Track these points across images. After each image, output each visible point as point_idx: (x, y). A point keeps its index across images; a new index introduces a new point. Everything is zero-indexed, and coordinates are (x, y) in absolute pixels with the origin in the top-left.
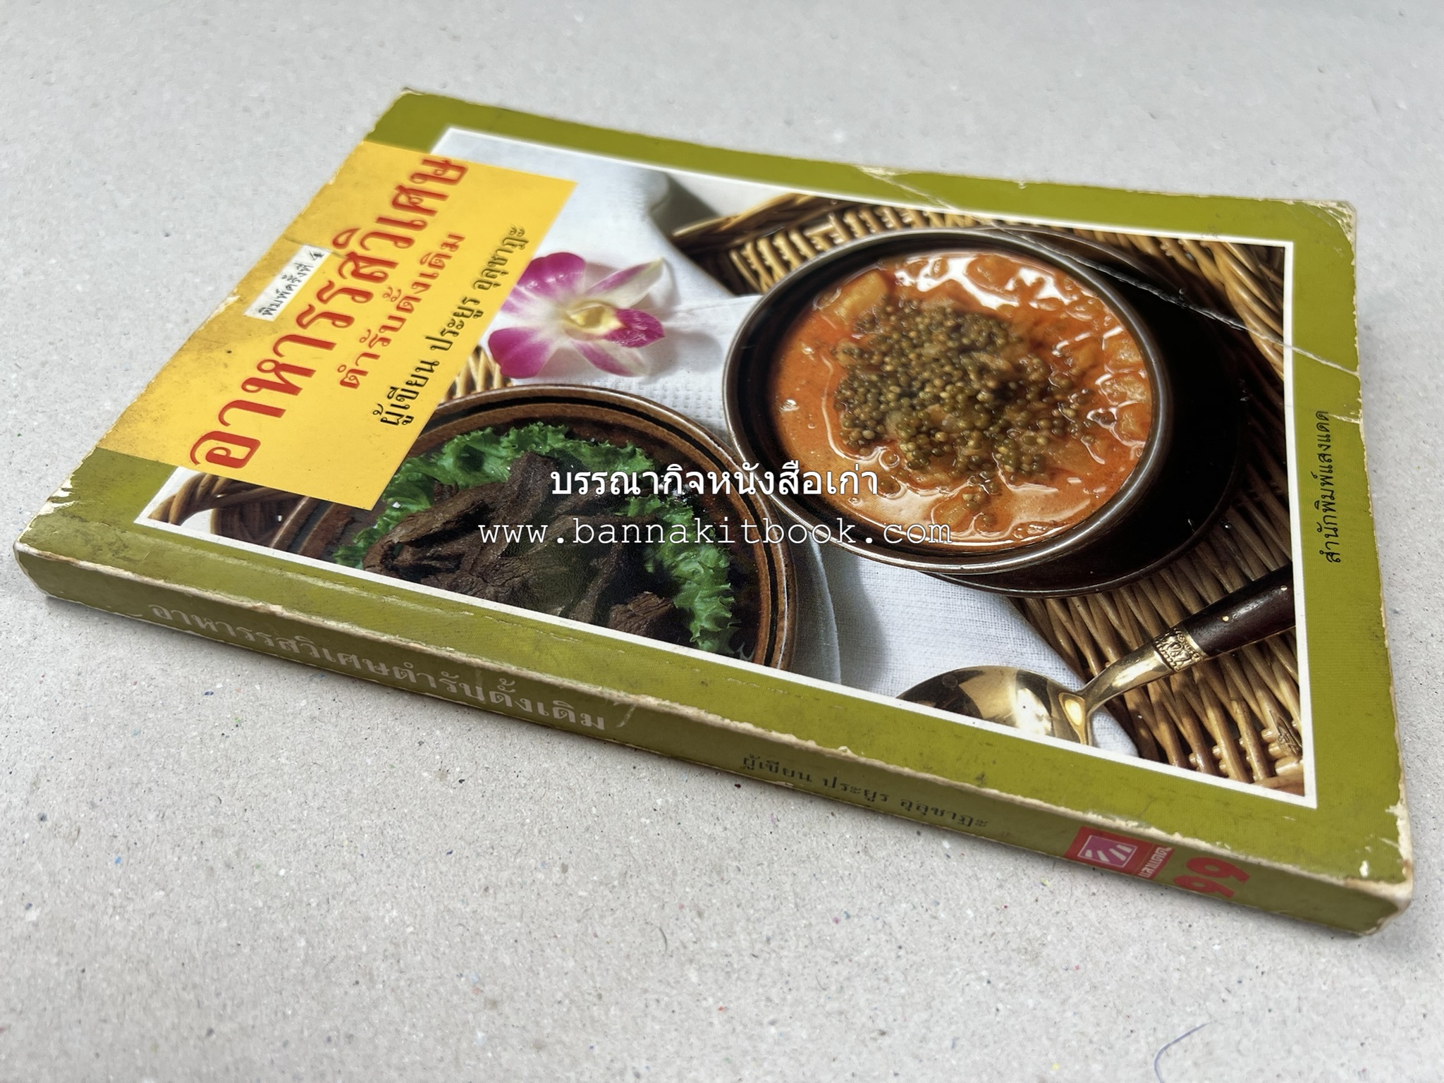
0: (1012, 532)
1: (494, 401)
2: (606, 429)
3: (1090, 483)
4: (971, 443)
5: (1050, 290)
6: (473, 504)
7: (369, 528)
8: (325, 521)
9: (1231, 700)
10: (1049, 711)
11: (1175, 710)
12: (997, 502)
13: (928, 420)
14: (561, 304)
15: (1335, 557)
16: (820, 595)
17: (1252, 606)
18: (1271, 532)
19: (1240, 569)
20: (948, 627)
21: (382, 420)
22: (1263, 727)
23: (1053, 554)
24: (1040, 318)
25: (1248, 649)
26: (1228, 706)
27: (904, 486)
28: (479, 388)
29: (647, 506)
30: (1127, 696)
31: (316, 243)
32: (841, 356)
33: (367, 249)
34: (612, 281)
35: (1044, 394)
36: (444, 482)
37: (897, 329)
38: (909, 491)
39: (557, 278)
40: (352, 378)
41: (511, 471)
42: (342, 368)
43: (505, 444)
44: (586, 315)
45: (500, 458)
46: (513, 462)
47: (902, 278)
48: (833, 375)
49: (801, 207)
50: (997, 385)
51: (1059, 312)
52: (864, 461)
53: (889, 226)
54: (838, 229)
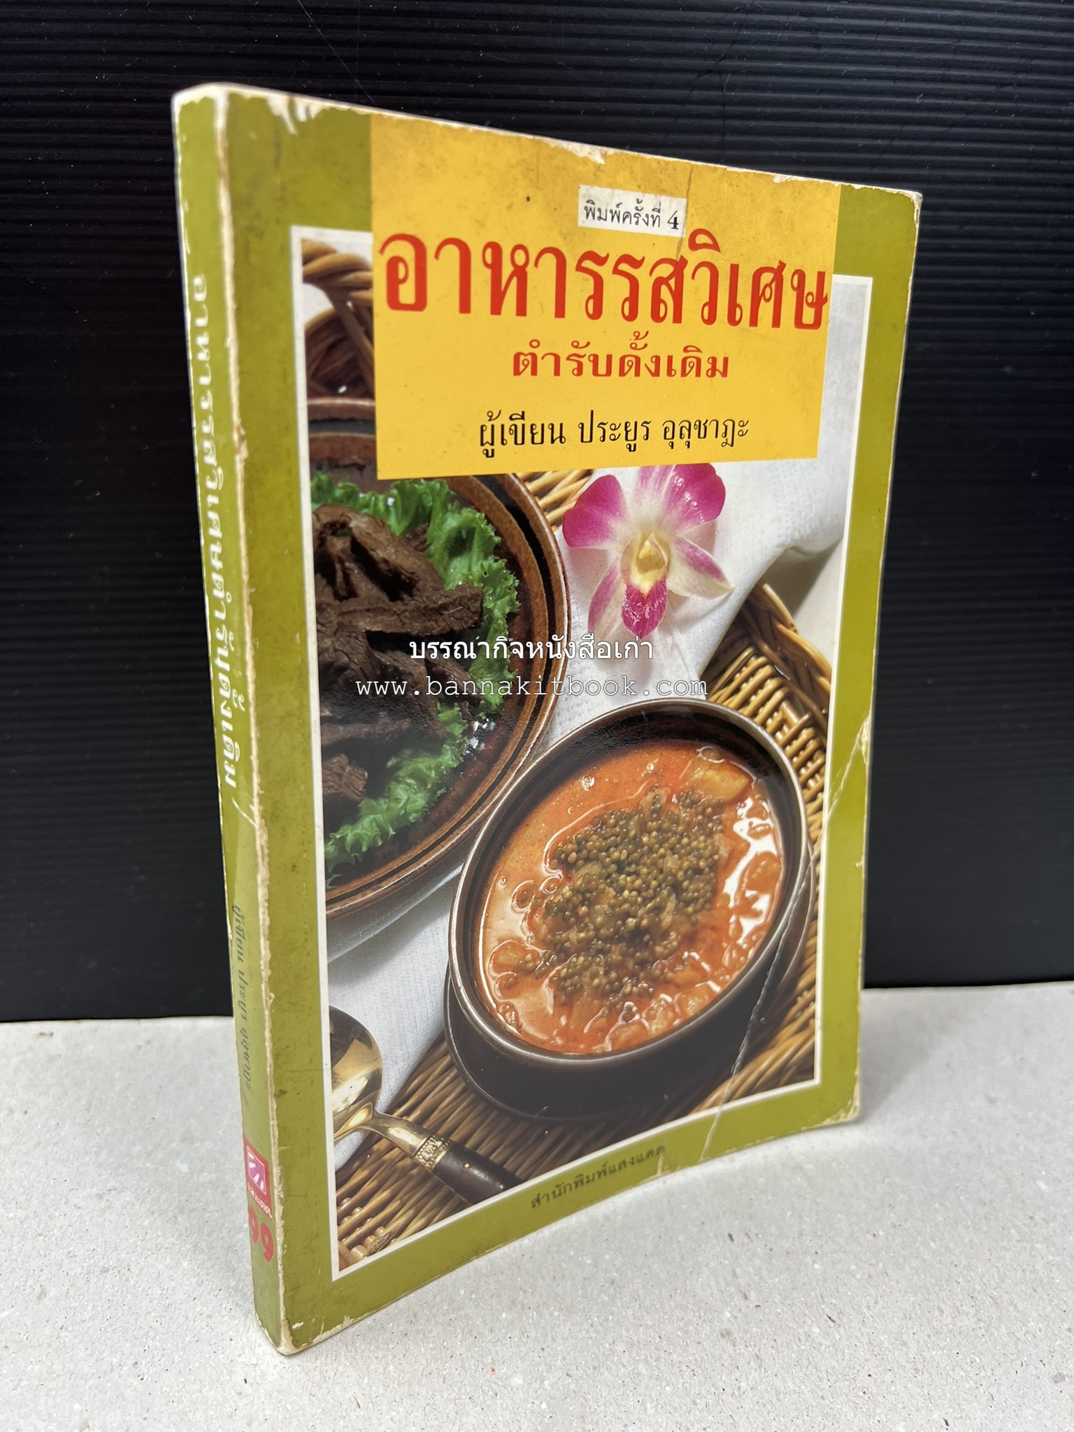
0: (504, 1003)
1: (532, 525)
3: (564, 1032)
4: (582, 935)
5: (748, 925)
6: (412, 573)
8: (354, 440)
9: (400, 1199)
10: (353, 1104)
11: (381, 1173)
12: (529, 979)
13: (598, 894)
14: (660, 523)
15: (536, 1204)
17: (482, 1176)
18: (548, 1159)
19: (512, 1155)
20: (404, 1006)
21: (482, 427)
22: (384, 1226)
23: (491, 1039)
24: (719, 929)
25: (445, 1189)
27: (528, 909)
28: (542, 502)
29: (453, 725)
30: (383, 1141)
31: (692, 210)
32: (650, 796)
33: (693, 277)
34: (697, 557)
35: (643, 964)
36: (429, 531)
37: (689, 825)
38: (523, 915)
39: (690, 501)
40: (526, 362)
41: (458, 586)
42: (535, 344)
43: (486, 564)
44: (652, 554)
45: (470, 569)
46: (468, 583)
47: (745, 806)
48: (628, 800)
49: (815, 685)
50: (644, 927)
51: (729, 940)
52: (544, 869)
53: (803, 771)
54: (793, 729)
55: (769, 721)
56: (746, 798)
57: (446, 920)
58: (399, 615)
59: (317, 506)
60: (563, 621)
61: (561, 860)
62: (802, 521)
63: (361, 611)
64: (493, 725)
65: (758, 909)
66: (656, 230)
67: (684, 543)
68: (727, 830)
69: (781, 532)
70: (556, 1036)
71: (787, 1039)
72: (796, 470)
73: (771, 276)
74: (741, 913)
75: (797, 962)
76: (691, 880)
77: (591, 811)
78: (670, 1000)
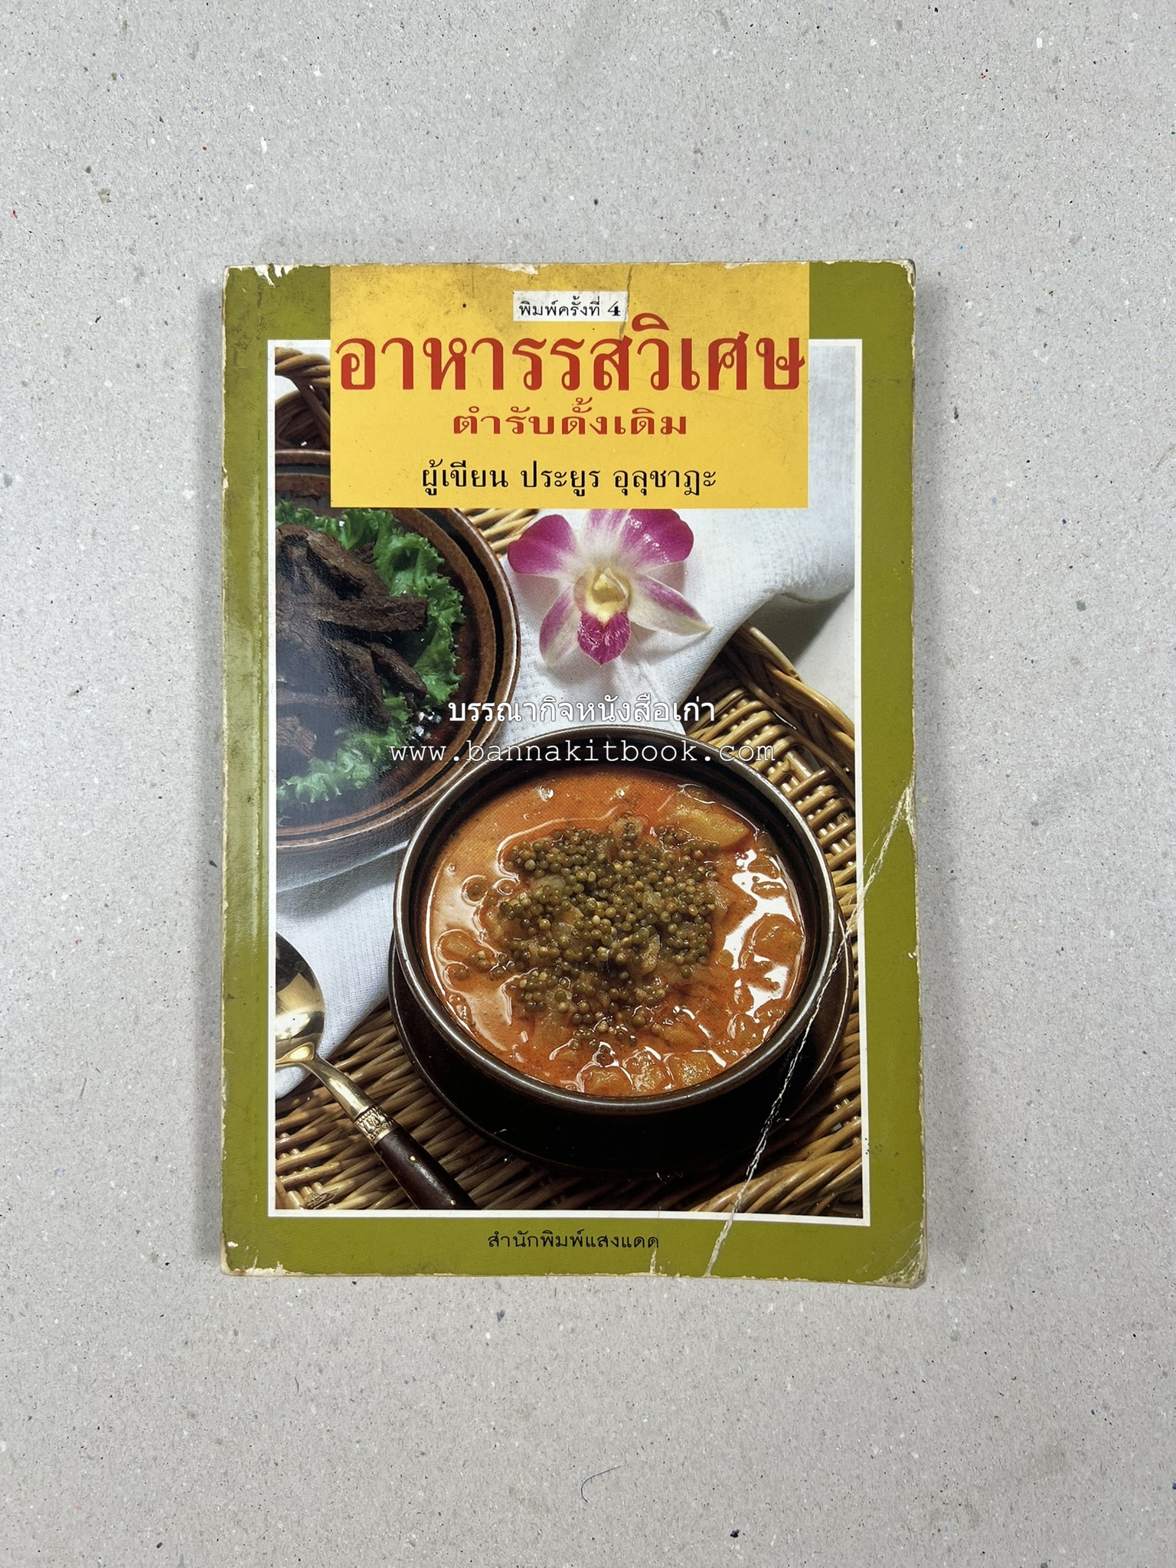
0: (454, 993)
1: (476, 551)
2: (472, 653)
3: (524, 1049)
4: (544, 949)
5: (760, 997)
6: (360, 580)
7: (313, 513)
8: (311, 478)
9: (340, 1162)
10: (295, 1037)
11: (320, 1122)
12: (484, 978)
13: (561, 910)
14: (616, 560)
15: (495, 1243)
16: (349, 862)
17: (430, 1179)
18: (509, 1194)
19: (464, 1170)
20: (347, 958)
21: (424, 472)
22: (323, 1184)
23: (440, 1026)
24: (720, 990)
25: (387, 1175)
26: (334, 1159)
27: (480, 904)
28: (485, 533)
29: (398, 711)
30: (323, 1089)
31: (633, 299)
32: (621, 823)
33: (639, 352)
34: (664, 594)
35: (621, 1003)
36: (375, 549)
37: (673, 866)
38: (475, 908)
39: (651, 542)
40: (466, 424)
41: (402, 594)
42: (474, 410)
43: (430, 579)
44: (609, 587)
45: (414, 581)
46: (414, 593)
47: (746, 857)
48: (595, 821)
49: (832, 740)
50: (621, 962)
51: (734, 1007)
52: (498, 867)
53: (823, 832)
54: (804, 783)
55: (772, 770)
56: (748, 850)
57: (391, 888)
58: (347, 611)
59: (279, 524)
60: (512, 636)
61: (514, 860)
62: (795, 569)
64: (439, 718)
65: (773, 981)
66: (595, 318)
67: (647, 580)
68: (725, 880)
69: (767, 578)
70: (516, 1051)
71: (822, 1155)
72: (781, 519)
73: (731, 346)
74: (749, 980)
75: (832, 1059)
76: (679, 924)
77: (550, 822)
78: (659, 1057)
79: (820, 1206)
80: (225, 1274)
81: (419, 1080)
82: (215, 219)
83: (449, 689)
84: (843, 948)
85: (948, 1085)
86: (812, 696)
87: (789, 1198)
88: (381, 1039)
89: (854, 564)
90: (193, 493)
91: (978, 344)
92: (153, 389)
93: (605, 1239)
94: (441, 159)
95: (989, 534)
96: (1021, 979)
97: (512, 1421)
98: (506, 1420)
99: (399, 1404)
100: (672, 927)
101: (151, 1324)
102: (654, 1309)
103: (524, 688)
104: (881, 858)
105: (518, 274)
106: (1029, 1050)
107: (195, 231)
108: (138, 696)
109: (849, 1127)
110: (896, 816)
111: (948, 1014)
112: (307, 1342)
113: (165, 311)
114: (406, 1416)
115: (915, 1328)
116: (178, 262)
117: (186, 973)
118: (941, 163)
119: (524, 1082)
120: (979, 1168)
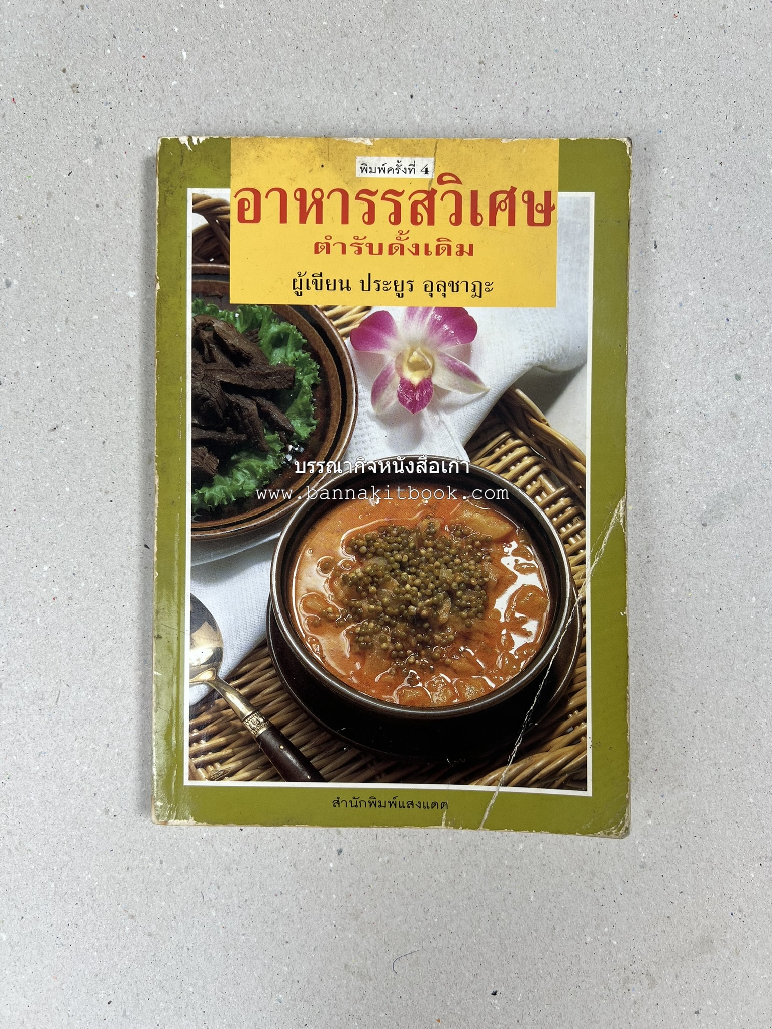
0: (311, 636)
1: (328, 335)
2: (326, 404)
3: (358, 674)
4: (372, 607)
5: (519, 641)
6: (249, 354)
7: (218, 308)
8: (217, 284)
9: (232, 749)
10: (203, 664)
11: (220, 722)
12: (331, 626)
13: (384, 580)
14: (424, 342)
15: (337, 805)
16: (241, 546)
17: (294, 761)
18: (346, 772)
19: (317, 755)
20: (239, 611)
21: (294, 280)
22: (221, 763)
23: (301, 658)
24: (492, 636)
25: (265, 758)
26: (228, 747)
27: (329, 575)
28: (335, 323)
29: (274, 444)
30: (222, 699)
31: (438, 163)
32: (425, 522)
33: (442, 199)
34: (457, 366)
35: (424, 644)
36: (260, 332)
37: (460, 551)
38: (325, 579)
39: (449, 330)
40: (322, 247)
41: (278, 364)
42: (328, 238)
43: (297, 354)
44: (419, 360)
45: (286, 355)
46: (285, 363)
47: (510, 546)
48: (408, 520)
49: (570, 467)
50: (424, 616)
51: (501, 648)
52: (341, 551)
53: (563, 529)
54: (551, 496)
55: (529, 487)
56: (512, 541)
57: (269, 564)
58: (240, 375)
59: (194, 315)
60: (352, 394)
61: (352, 546)
62: (547, 349)
63: (218, 370)
64: (302, 449)
65: (528, 630)
66: (412, 175)
67: (445, 355)
68: (495, 561)
69: (528, 355)
70: (352, 675)
71: (560, 748)
72: (538, 315)
73: (505, 196)
74: (512, 629)
75: (567, 684)
76: (464, 591)
77: (377, 521)
78: (449, 681)
79: (558, 783)
80: (154, 823)
81: (287, 694)
82: (151, 106)
83: (309, 430)
84: (576, 608)
85: (642, 700)
86: (557, 436)
87: (537, 777)
88: (261, 666)
89: (587, 346)
90: (134, 293)
91: (671, 197)
92: (107, 222)
93: (412, 803)
94: (306, 66)
95: (677, 328)
96: (692, 629)
97: (347, 921)
98: (343, 920)
99: (271, 910)
100: (459, 593)
101: (104, 856)
102: (443, 847)
103: (360, 429)
104: (602, 547)
105: (359, 145)
106: (697, 677)
107: (137, 113)
108: (97, 432)
109: (579, 730)
110: (613, 519)
111: (643, 653)
112: (209, 869)
113: (116, 169)
114: (276, 917)
115: (616, 860)
116: (125, 134)
117: (128, 621)
118: (647, 74)
119: (358, 696)
120: (661, 755)
